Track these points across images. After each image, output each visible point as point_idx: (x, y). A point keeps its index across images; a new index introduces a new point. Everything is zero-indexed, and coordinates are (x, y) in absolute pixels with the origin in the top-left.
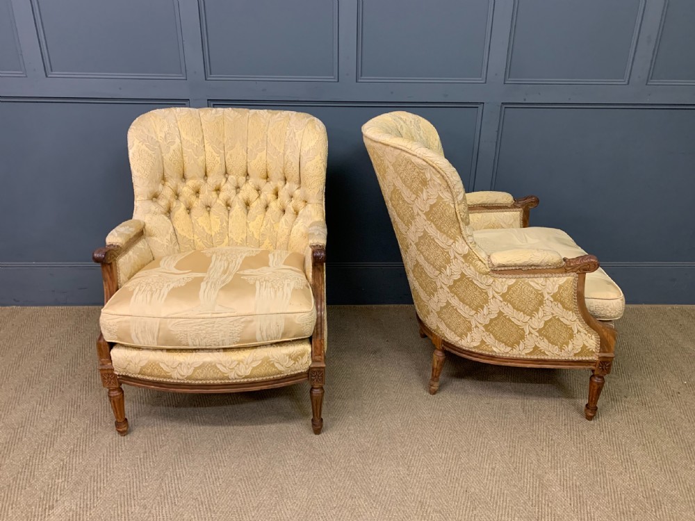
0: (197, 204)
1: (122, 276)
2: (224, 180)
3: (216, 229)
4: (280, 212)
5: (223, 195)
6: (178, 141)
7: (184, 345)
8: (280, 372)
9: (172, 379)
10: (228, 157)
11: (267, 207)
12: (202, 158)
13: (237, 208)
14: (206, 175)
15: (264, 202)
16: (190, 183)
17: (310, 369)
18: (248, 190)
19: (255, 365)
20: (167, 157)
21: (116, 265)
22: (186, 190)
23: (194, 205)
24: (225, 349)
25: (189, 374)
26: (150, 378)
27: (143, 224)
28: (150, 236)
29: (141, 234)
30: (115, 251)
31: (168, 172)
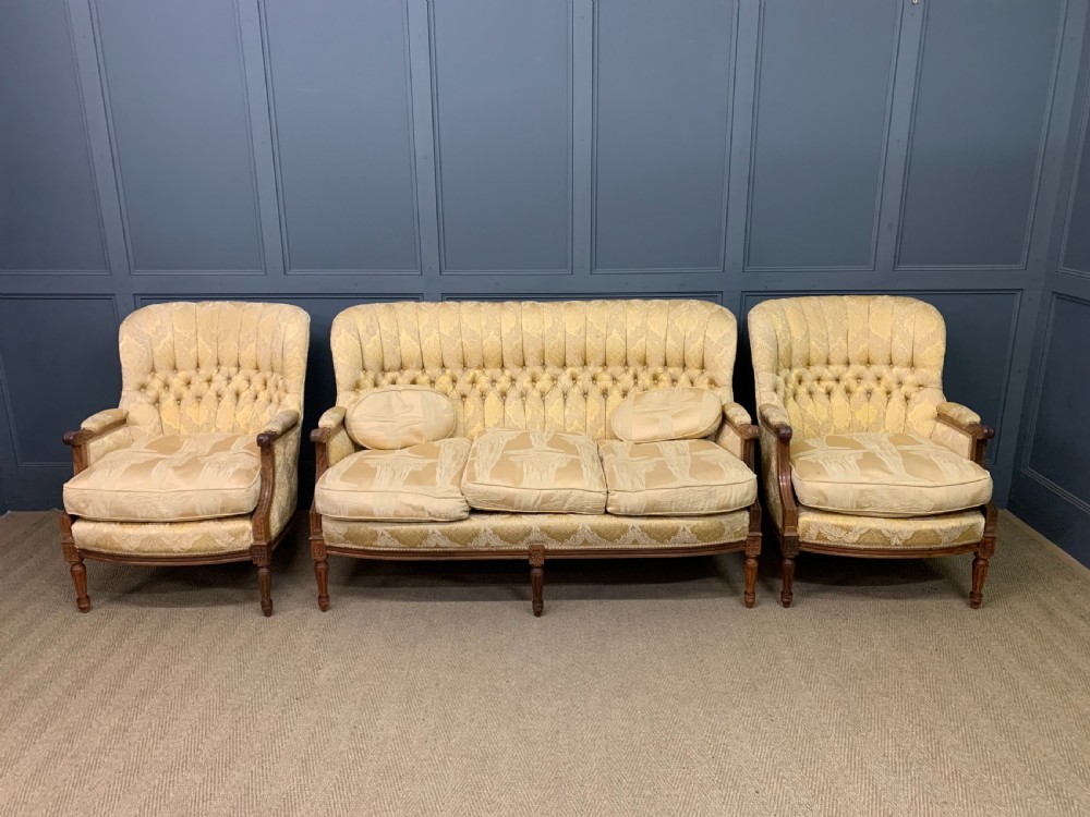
0: (188, 395)
2: (216, 371)
3: (204, 419)
4: (267, 403)
5: (214, 386)
6: (170, 335)
10: (220, 348)
11: (256, 398)
12: (194, 350)
13: (228, 398)
14: (198, 366)
16: (181, 374)
18: (239, 381)
19: (196, 538)
20: (157, 349)
21: (85, 448)
22: (177, 381)
23: (185, 396)
26: (105, 551)
27: (125, 412)
28: (134, 424)
29: (122, 422)
31: (157, 364)
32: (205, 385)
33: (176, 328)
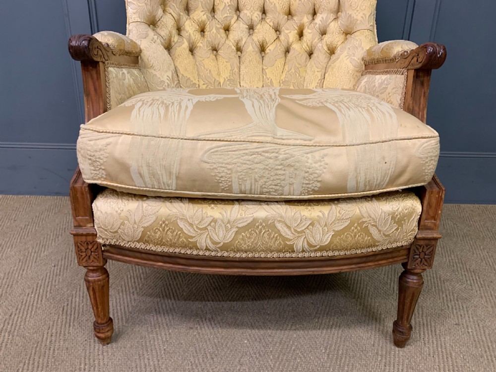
9: (197, 249)
25: (229, 239)
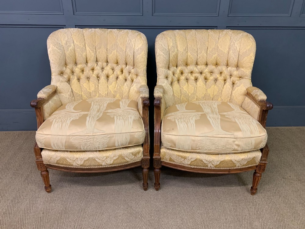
0: (83, 77)
1: (46, 114)
2: (96, 65)
3: (93, 89)
4: (124, 80)
5: (96, 72)
6: (72, 45)
7: (79, 149)
8: (128, 162)
10: (97, 53)
11: (117, 78)
12: (85, 54)
13: (103, 79)
14: (87, 62)
15: (116, 75)
16: (79, 66)
17: (142, 159)
18: (108, 70)
19: (115, 158)
20: (67, 53)
24: (99, 151)
26: (62, 166)
28: (60, 93)
29: (55, 92)
30: (42, 102)
31: (68, 61)
32: (91, 72)
33: (75, 42)
